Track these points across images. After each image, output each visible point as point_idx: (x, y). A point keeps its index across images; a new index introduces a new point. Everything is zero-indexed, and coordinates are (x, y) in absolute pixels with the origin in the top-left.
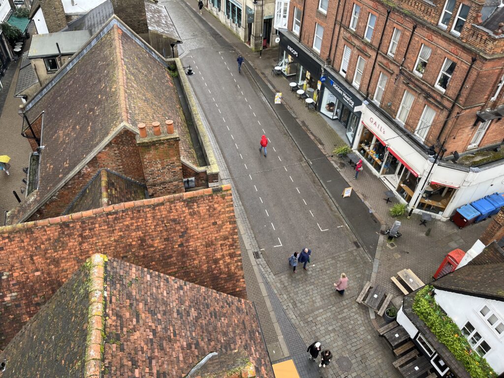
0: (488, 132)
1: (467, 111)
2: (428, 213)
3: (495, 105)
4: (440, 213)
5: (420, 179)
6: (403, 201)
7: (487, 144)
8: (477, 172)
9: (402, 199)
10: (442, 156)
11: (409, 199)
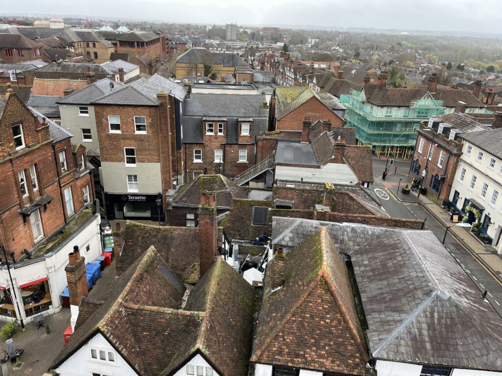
0: (43, 222)
1: (7, 213)
2: (39, 314)
3: (31, 199)
4: (50, 307)
5: (9, 290)
6: (10, 319)
7: (51, 232)
8: (52, 256)
9: (8, 318)
10: (14, 260)
11: (14, 314)
